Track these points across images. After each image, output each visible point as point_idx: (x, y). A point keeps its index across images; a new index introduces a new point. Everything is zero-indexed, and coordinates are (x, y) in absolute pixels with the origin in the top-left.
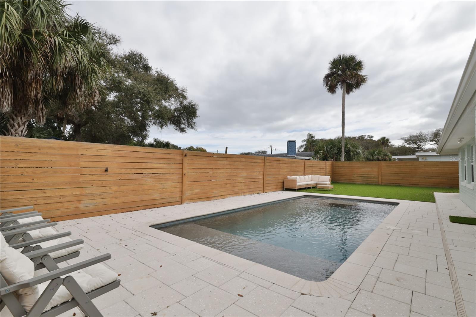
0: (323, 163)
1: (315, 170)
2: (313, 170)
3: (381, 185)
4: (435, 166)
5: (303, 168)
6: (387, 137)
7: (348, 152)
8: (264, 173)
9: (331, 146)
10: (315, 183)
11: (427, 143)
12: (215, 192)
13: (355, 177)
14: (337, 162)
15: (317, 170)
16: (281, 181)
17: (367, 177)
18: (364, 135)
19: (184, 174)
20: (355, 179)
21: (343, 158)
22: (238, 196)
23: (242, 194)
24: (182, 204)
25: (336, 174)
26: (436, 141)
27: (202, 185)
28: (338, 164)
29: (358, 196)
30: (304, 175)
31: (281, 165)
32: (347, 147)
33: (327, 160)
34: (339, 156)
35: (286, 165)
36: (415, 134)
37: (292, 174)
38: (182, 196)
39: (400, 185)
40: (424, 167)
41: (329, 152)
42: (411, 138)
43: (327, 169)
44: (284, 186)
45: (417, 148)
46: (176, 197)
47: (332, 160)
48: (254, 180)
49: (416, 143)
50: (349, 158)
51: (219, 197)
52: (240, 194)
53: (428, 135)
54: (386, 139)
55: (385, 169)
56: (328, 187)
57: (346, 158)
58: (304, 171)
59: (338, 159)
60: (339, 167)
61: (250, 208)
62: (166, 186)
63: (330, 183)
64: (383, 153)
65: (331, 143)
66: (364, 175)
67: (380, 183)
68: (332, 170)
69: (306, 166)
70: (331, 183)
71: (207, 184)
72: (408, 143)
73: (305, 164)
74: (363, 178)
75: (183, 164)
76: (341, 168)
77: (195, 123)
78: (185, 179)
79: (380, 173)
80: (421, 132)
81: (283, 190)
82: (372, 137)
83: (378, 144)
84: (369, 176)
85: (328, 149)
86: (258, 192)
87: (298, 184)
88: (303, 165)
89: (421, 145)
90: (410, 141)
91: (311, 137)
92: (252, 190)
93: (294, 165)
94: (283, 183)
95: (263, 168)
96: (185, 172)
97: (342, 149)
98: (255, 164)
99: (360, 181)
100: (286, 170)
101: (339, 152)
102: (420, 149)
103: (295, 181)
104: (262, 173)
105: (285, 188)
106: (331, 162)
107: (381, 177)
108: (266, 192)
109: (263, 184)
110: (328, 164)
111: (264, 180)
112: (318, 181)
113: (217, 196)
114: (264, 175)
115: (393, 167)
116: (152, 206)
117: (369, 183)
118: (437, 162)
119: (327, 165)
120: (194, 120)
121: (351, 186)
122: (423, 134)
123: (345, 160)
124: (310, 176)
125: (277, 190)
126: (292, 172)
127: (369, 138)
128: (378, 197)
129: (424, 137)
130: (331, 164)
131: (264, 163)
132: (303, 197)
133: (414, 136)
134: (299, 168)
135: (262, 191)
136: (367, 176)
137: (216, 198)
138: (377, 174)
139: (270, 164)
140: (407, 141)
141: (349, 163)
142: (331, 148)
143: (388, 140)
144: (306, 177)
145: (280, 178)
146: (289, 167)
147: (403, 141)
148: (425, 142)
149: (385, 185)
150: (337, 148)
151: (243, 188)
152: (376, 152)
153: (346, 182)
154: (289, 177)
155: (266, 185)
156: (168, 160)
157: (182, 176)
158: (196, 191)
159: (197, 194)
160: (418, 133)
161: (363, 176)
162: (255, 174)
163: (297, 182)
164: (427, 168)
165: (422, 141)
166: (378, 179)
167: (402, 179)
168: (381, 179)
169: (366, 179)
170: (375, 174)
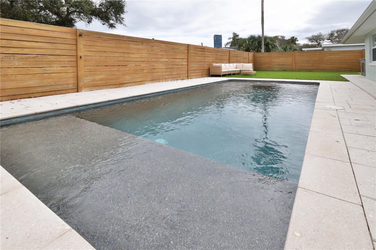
0: (246, 53)
1: (239, 60)
2: (237, 60)
3: (295, 71)
5: (228, 57)
6: (295, 37)
7: (267, 45)
8: (188, 60)
9: (253, 40)
10: (240, 70)
11: (325, 41)
12: (127, 78)
13: (273, 65)
14: (258, 53)
15: (241, 60)
16: (207, 68)
17: (283, 65)
18: (278, 36)
19: (79, 57)
20: (274, 67)
21: (263, 50)
22: (158, 82)
23: (163, 80)
24: (78, 92)
25: (257, 63)
26: (331, 40)
27: (108, 70)
28: (258, 54)
29: (279, 79)
30: (229, 63)
31: (206, 53)
32: (266, 41)
33: (249, 51)
34: (259, 48)
35: (211, 53)
36: (316, 35)
37: (217, 62)
38: (78, 83)
39: (310, 70)
41: (251, 45)
42: (313, 37)
43: (250, 59)
44: (209, 72)
45: (318, 45)
46: (68, 84)
47: (253, 52)
48: (176, 67)
49: (317, 41)
50: (268, 50)
51: (134, 84)
52: (161, 80)
53: (325, 35)
54: (295, 38)
55: (298, 58)
56: (251, 72)
57: (265, 50)
58: (229, 60)
59: (259, 51)
60: (260, 58)
61: (165, 93)
62: (49, 70)
63: (252, 69)
64: (293, 48)
65: (252, 38)
67: (294, 70)
68: (254, 60)
69: (231, 55)
70: (254, 69)
71: (116, 69)
72: (311, 41)
73: (229, 54)
74: (280, 65)
75: (76, 45)
76: (261, 58)
77: (123, 18)
78: (81, 63)
79: (294, 61)
80: (320, 33)
81: (209, 76)
82: (284, 37)
83: (289, 42)
84: (285, 64)
85: (250, 43)
86: (182, 78)
87: (223, 70)
88: (228, 55)
89: (321, 43)
90: (313, 40)
91: (235, 36)
92: (175, 76)
93: (219, 54)
94: (208, 70)
95: (187, 55)
96: (80, 54)
97: (262, 42)
98: (178, 51)
99: (278, 68)
100: (211, 58)
101: (259, 45)
102: (320, 46)
103: (220, 68)
104: (186, 60)
105: (210, 74)
106: (253, 53)
107: (295, 64)
108: (191, 79)
109: (188, 70)
110: (250, 54)
111: (188, 66)
112: (242, 68)
113: (131, 82)
114: (188, 62)
115: (304, 56)
116: (26, 96)
117: (285, 70)
119: (250, 56)
120: (122, 16)
121: (271, 72)
122: (322, 35)
123: (265, 51)
124: (235, 64)
125: (202, 76)
126: (217, 60)
127: (281, 38)
128: (297, 79)
129: (323, 37)
130: (253, 55)
131: (188, 50)
132: (227, 81)
133: (315, 36)
134: (224, 57)
135: (187, 77)
136: (283, 64)
137: (130, 84)
138: (291, 62)
139: (194, 52)
140: (310, 39)
141: (269, 54)
142: (252, 42)
143: (296, 39)
144: (231, 64)
145: (205, 65)
146: (214, 56)
147: (308, 40)
148: (323, 40)
149: (298, 71)
150: (258, 42)
151: (165, 74)
152: (288, 48)
153: (266, 69)
154: (215, 64)
155: (191, 71)
156: (51, 38)
157: (77, 59)
158: (100, 77)
159: (101, 80)
160: (318, 33)
161: (280, 64)
162: (178, 60)
163: (222, 69)
164: (331, 56)
165: (321, 40)
166: (293, 66)
167: (312, 66)
168: (295, 66)
169: (282, 67)
170: (290, 62)
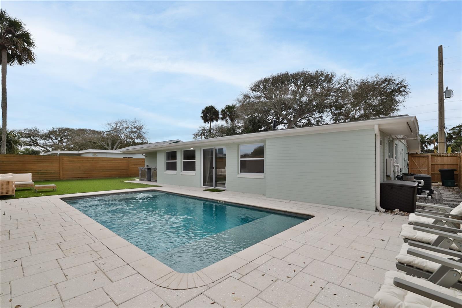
3: (63, 180)
4: (110, 161)
17: (46, 173)
39: (82, 178)
40: (102, 162)
55: (67, 164)
66: (42, 171)
67: (62, 178)
74: (40, 174)
79: (62, 168)
84: (48, 171)
107: (63, 172)
115: (75, 162)
118: (111, 158)
136: (45, 171)
138: (58, 169)
149: (67, 180)
161: (40, 171)
164: (104, 163)
166: (60, 174)
167: (84, 173)
168: (63, 174)
169: (44, 175)
170: (56, 169)
